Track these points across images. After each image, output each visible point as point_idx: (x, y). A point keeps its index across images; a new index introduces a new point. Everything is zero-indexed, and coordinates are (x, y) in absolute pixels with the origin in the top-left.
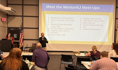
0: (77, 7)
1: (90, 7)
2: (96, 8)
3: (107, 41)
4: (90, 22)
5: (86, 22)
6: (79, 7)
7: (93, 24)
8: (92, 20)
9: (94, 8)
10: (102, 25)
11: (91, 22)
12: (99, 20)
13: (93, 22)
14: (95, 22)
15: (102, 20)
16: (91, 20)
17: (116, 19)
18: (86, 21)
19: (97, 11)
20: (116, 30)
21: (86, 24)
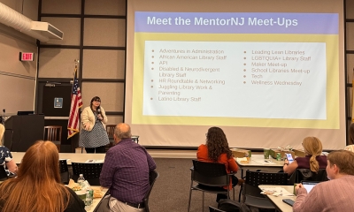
0: (234, 21)
1: (271, 20)
2: (289, 22)
3: (323, 116)
4: (273, 62)
5: (262, 62)
6: (240, 21)
7: (280, 68)
8: (278, 56)
9: (281, 23)
10: (308, 72)
11: (276, 62)
12: (298, 56)
13: (281, 62)
14: (287, 62)
15: (306, 56)
16: (275, 55)
17: (347, 52)
18: (260, 58)
19: (292, 30)
20: (348, 86)
21: (260, 68)
